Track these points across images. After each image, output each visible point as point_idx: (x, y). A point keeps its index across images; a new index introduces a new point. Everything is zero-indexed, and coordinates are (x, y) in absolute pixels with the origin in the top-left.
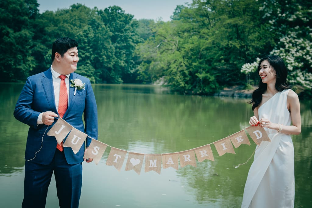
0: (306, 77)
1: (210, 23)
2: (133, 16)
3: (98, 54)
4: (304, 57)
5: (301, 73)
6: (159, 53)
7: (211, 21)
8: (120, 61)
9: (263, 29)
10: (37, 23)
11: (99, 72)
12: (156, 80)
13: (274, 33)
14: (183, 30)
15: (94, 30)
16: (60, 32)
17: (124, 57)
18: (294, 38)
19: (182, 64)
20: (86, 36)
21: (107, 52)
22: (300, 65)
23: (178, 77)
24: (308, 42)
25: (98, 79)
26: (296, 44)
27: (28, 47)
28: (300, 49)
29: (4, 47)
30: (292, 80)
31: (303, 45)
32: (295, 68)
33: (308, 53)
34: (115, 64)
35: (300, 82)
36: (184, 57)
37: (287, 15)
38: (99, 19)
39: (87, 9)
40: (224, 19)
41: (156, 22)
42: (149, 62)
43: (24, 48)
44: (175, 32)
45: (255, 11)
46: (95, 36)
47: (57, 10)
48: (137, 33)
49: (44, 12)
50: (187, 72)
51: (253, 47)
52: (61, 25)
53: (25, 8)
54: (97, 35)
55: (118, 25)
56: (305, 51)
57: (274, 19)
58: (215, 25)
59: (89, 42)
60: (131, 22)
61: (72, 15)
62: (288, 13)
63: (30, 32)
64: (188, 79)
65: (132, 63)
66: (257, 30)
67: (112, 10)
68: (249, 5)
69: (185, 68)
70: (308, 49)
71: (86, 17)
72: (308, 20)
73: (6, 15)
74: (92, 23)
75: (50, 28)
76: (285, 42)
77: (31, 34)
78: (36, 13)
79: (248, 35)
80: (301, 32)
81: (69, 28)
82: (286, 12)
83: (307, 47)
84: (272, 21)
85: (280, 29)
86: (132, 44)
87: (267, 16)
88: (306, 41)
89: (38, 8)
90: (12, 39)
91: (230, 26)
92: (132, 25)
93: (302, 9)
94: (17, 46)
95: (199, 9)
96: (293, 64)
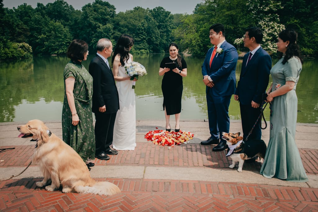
0: (274, 46)
1: (216, 15)
2: (170, 12)
3: (150, 36)
4: (273, 33)
5: (271, 43)
6: (185, 34)
7: (216, 13)
8: (163, 40)
9: (249, 16)
10: (115, 20)
11: (151, 47)
12: (184, 51)
13: (255, 19)
14: (199, 20)
15: (148, 22)
16: (128, 25)
17: (165, 38)
18: (267, 22)
19: (199, 40)
20: (143, 26)
21: (155, 35)
22: (270, 38)
23: (197, 48)
24: (276, 23)
25: (151, 51)
26: (268, 25)
27: (110, 34)
28: (271, 29)
29: (98, 34)
30: (265, 48)
31: (273, 26)
32: (267, 40)
33: (275, 31)
34: (160, 42)
35: (270, 49)
36: (200, 36)
37: (263, 8)
38: (150, 15)
39: (143, 10)
40: (225, 12)
41: (183, 16)
42: (180, 40)
43: (108, 34)
44: (195, 21)
45: (244, 6)
46: (148, 26)
47: (126, 11)
48: (173, 23)
49: (119, 13)
50: (202, 45)
51: (242, 28)
52: (128, 20)
53: (108, 11)
54: (149, 25)
55: (161, 19)
56: (274, 29)
57: (255, 10)
58: (219, 16)
59: (145, 29)
60: (169, 16)
61: (135, 14)
62: (264, 6)
63: (112, 25)
64: (202, 49)
65: (170, 41)
66: (245, 18)
67: (158, 9)
68: (240, 2)
69: (201, 42)
70: (276, 28)
71: (143, 15)
72: (277, 10)
73: (97, 16)
74: (146, 18)
75: (122, 22)
76: (262, 24)
77: (112, 26)
78: (114, 14)
79: (239, 21)
80: (272, 17)
81: (133, 21)
82: (263, 5)
83: (275, 27)
84: (254, 12)
85: (259, 16)
86: (170, 29)
87: (251, 8)
88: (275, 23)
89: (115, 11)
90: (101, 30)
91: (228, 16)
92: (170, 18)
93: (273, 3)
94: (105, 33)
95: (209, 6)
96: (266, 38)
